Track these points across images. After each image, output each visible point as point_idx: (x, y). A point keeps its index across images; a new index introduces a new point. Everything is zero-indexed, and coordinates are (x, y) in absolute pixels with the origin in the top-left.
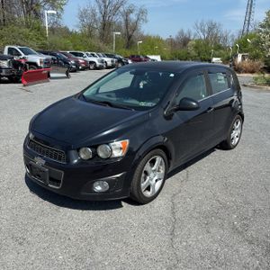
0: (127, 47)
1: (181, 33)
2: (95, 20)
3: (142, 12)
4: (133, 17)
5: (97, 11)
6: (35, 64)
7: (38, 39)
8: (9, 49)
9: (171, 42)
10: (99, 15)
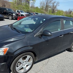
0: (52, 13)
1: (70, 10)
2: (44, 5)
3: (58, 3)
4: (55, 4)
5: (45, 2)
6: (23, 15)
7: (27, 9)
8: (17, 11)
9: (66, 12)
10: (45, 4)
